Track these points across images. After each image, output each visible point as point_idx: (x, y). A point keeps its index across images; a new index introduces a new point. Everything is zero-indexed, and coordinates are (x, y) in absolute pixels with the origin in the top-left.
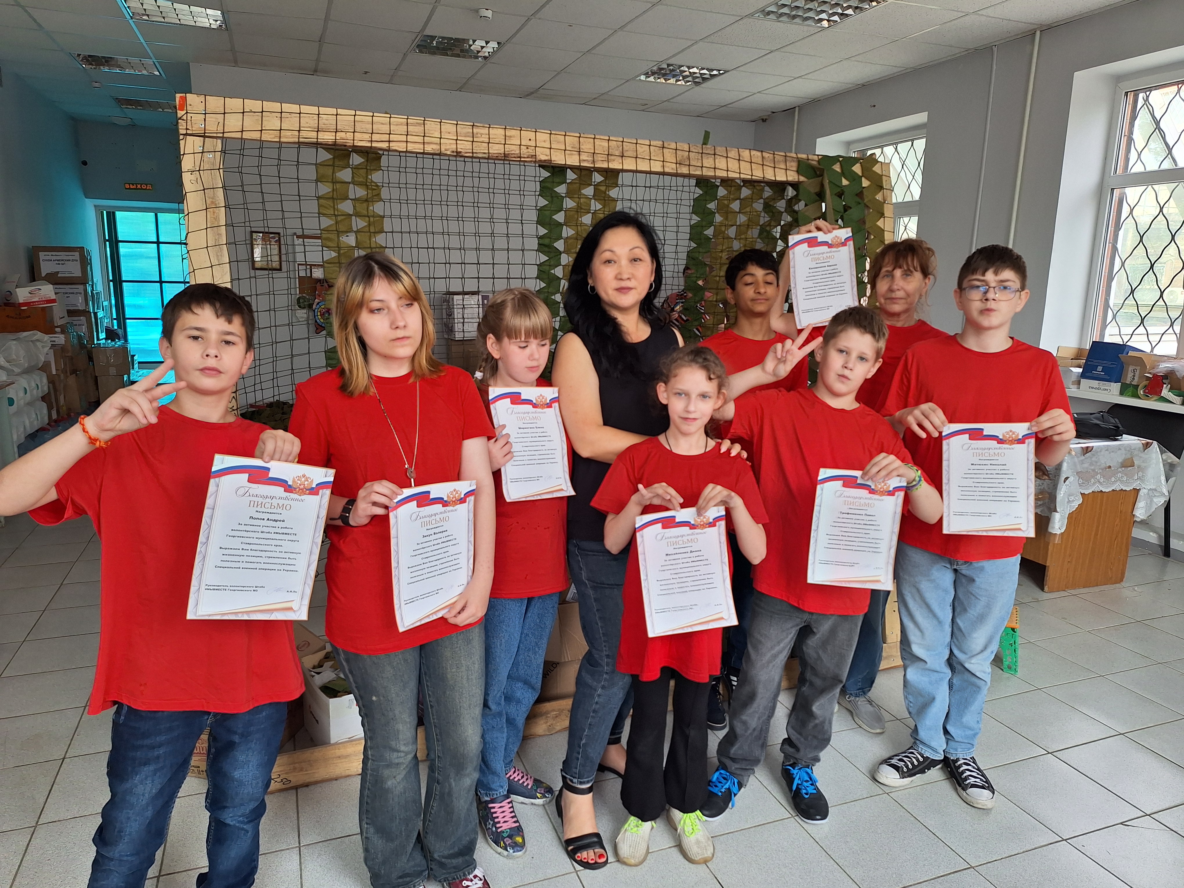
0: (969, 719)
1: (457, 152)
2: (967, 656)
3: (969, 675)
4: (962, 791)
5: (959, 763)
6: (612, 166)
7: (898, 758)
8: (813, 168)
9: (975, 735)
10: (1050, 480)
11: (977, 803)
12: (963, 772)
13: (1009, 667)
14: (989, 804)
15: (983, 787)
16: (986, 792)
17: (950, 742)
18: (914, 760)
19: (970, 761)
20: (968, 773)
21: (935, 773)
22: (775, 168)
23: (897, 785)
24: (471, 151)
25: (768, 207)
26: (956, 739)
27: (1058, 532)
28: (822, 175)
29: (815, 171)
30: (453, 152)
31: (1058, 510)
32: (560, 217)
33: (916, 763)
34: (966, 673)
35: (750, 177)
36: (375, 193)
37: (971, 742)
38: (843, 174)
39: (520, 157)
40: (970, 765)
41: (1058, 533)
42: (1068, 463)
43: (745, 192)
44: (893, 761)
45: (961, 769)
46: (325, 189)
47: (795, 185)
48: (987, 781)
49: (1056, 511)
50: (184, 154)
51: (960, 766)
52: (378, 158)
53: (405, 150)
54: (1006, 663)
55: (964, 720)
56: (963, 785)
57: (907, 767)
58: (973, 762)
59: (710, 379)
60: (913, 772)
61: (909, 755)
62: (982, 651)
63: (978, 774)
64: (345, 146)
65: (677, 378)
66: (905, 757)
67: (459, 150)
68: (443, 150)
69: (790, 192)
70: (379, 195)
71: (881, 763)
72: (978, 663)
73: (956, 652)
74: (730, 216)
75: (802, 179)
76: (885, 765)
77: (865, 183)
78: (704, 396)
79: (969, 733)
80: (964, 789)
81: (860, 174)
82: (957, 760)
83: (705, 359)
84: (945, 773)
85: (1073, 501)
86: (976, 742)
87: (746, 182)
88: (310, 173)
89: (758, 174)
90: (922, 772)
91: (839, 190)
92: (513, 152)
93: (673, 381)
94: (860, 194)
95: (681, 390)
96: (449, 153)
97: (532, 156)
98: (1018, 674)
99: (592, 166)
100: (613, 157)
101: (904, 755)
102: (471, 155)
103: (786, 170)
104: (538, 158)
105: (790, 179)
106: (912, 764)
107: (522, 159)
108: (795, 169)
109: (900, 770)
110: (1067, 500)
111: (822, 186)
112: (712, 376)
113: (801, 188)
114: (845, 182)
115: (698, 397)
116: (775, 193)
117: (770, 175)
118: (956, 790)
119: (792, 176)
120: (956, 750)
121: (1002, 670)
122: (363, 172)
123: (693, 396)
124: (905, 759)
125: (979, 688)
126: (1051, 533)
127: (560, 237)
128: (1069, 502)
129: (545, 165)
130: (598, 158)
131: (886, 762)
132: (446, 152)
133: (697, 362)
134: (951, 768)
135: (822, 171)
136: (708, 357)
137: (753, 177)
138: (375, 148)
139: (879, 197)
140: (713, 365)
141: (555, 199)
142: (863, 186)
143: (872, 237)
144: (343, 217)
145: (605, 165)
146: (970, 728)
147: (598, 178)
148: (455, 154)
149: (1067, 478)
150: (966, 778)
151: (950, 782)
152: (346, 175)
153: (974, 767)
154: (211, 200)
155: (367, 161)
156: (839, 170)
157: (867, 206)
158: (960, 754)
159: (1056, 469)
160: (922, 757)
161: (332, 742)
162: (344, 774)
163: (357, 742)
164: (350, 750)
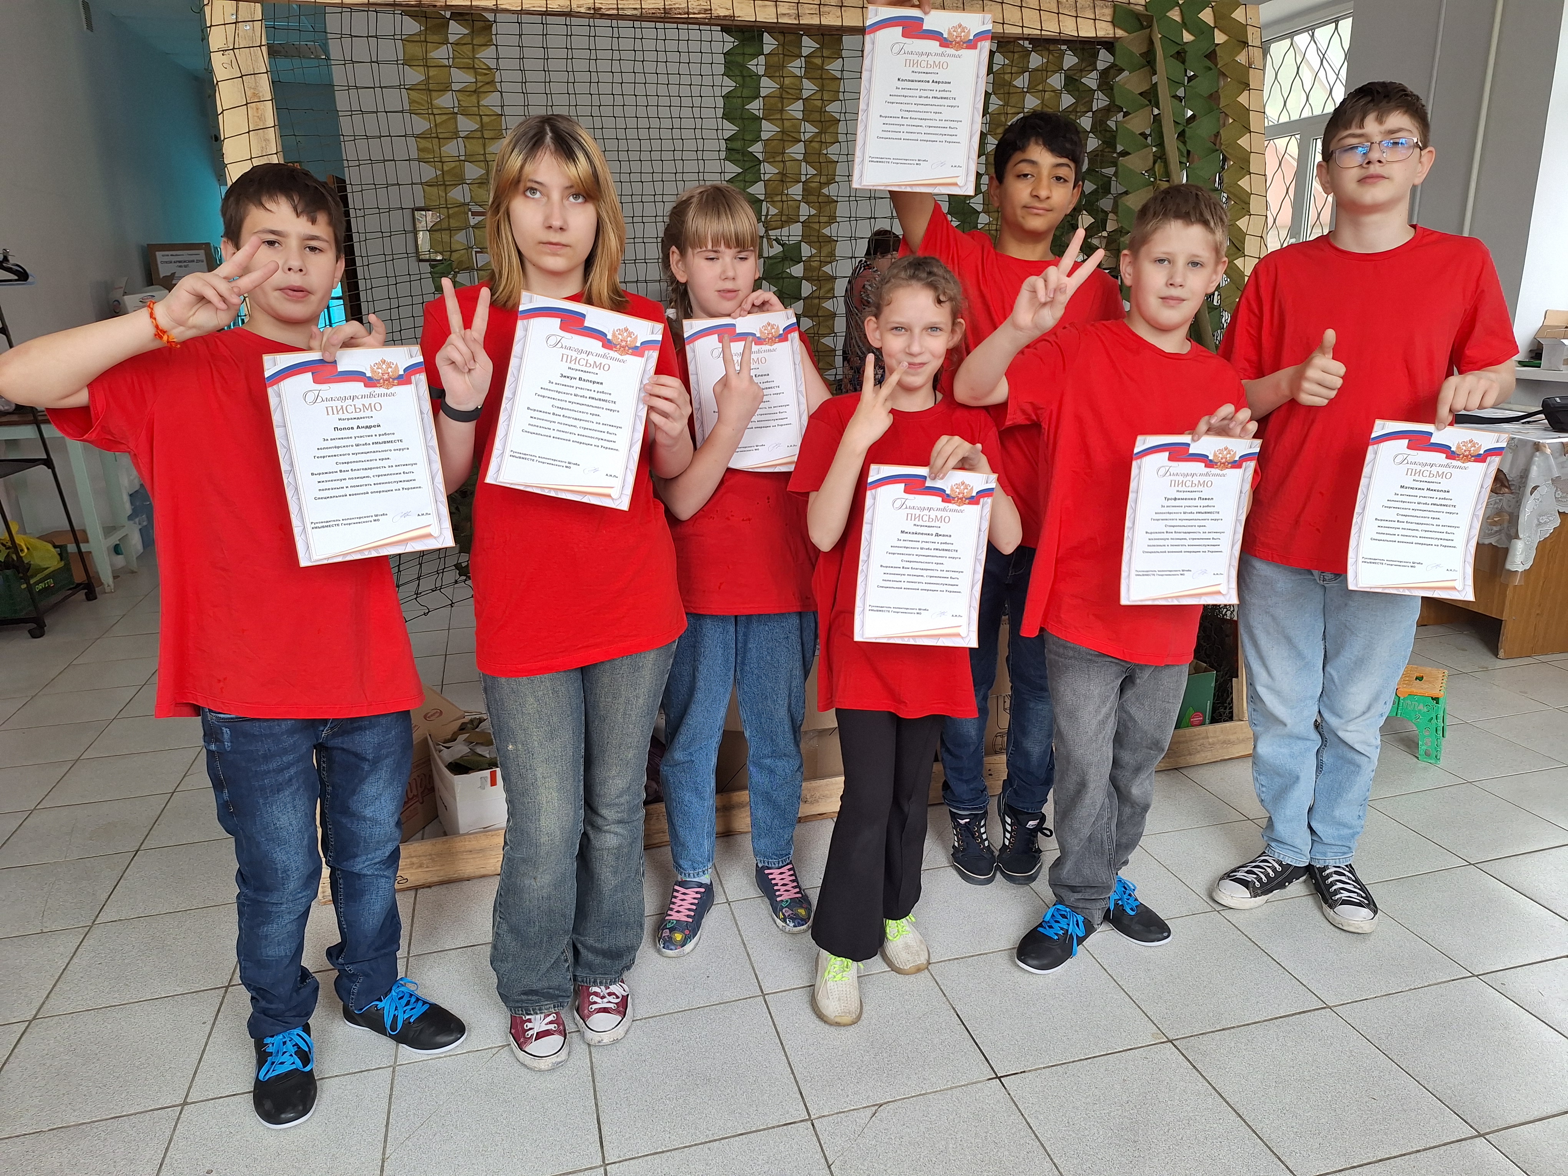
0: (1345, 812)
1: (594, 9)
3: (1346, 749)
4: (1328, 909)
5: (1327, 872)
6: (825, 22)
7: (1246, 869)
8: (1137, 16)
9: (1353, 835)
10: (1512, 493)
11: (1349, 925)
12: (1332, 884)
13: (1427, 754)
14: (1366, 927)
15: (1360, 905)
16: (1365, 912)
17: (1315, 844)
18: (1269, 870)
19: (1344, 869)
20: (1340, 885)
22: (1076, 17)
23: (1247, 906)
24: (616, 6)
25: (1072, 82)
26: (1325, 840)
27: (1520, 569)
28: (1150, 26)
29: (1139, 20)
30: (589, 9)
31: (1521, 536)
32: (755, 107)
33: (1272, 874)
34: (1341, 746)
35: (1038, 32)
36: (487, 79)
37: (1348, 844)
38: (1184, 24)
39: (688, 13)
40: (1344, 875)
41: (1520, 571)
42: (1538, 467)
43: (1036, 60)
45: (1330, 880)
46: (415, 76)
47: (1109, 45)
48: (1368, 897)
49: (1517, 537)
50: (211, 26)
51: (1329, 876)
52: (488, 26)
53: (519, 9)
54: (1422, 748)
55: (1337, 813)
56: (1330, 901)
58: (1350, 872)
59: (939, 302)
60: (1269, 887)
61: (1261, 864)
63: (1355, 887)
64: (435, 6)
65: (891, 306)
66: (1254, 867)
67: (597, 5)
68: (574, 6)
69: (1104, 59)
70: (492, 82)
71: (1222, 879)
73: (1326, 715)
74: (1013, 100)
75: (1120, 33)
76: (1227, 881)
77: (1220, 38)
78: (933, 328)
79: (1346, 831)
80: (1331, 907)
81: (1213, 26)
82: (1325, 868)
83: (930, 273)
84: (1308, 887)
85: (1546, 523)
86: (1354, 845)
87: (1032, 40)
88: (389, 50)
89: (1051, 28)
90: (1281, 886)
91: (1178, 48)
92: (677, 6)
93: (886, 311)
94: (1211, 56)
95: (898, 323)
96: (583, 10)
97: (706, 10)
98: (1441, 763)
99: (797, 22)
100: (826, 9)
101: (1254, 864)
102: (615, 12)
103: (1095, 20)
104: (715, 13)
105: (1101, 34)
106: (1267, 875)
107: (690, 16)
108: (1109, 19)
109: (1251, 885)
110: (1536, 522)
111: (1151, 43)
112: (942, 298)
113: (1117, 46)
114: (1187, 37)
115: (924, 332)
116: (1082, 60)
117: (1069, 29)
118: (1321, 908)
119: (1105, 30)
120: (1325, 854)
121: (1417, 758)
122: (467, 49)
123: (917, 331)
124: (1255, 870)
125: (1359, 766)
126: (1509, 571)
127: (758, 139)
128: (1539, 524)
129: (730, 26)
130: (805, 10)
131: (1229, 876)
132: (579, 10)
133: (919, 279)
134: (1316, 880)
135: (1150, 19)
136: (935, 270)
137: (1043, 33)
138: (477, 7)
139: (1241, 58)
140: (943, 281)
141: (748, 79)
142: (1216, 42)
143: (1231, 121)
144: (445, 117)
145: (815, 21)
146: (1345, 825)
147: (808, 45)
148: (592, 12)
149: (1535, 488)
150: (1336, 892)
151: (1315, 899)
152: (441, 54)
153: (1349, 878)
154: (252, 90)
155: (473, 32)
156: (1178, 19)
157: (1225, 75)
158: (1330, 860)
159: (1522, 477)
160: (1281, 864)
161: (461, 832)
162: (478, 873)
163: (493, 833)
164: (484, 842)
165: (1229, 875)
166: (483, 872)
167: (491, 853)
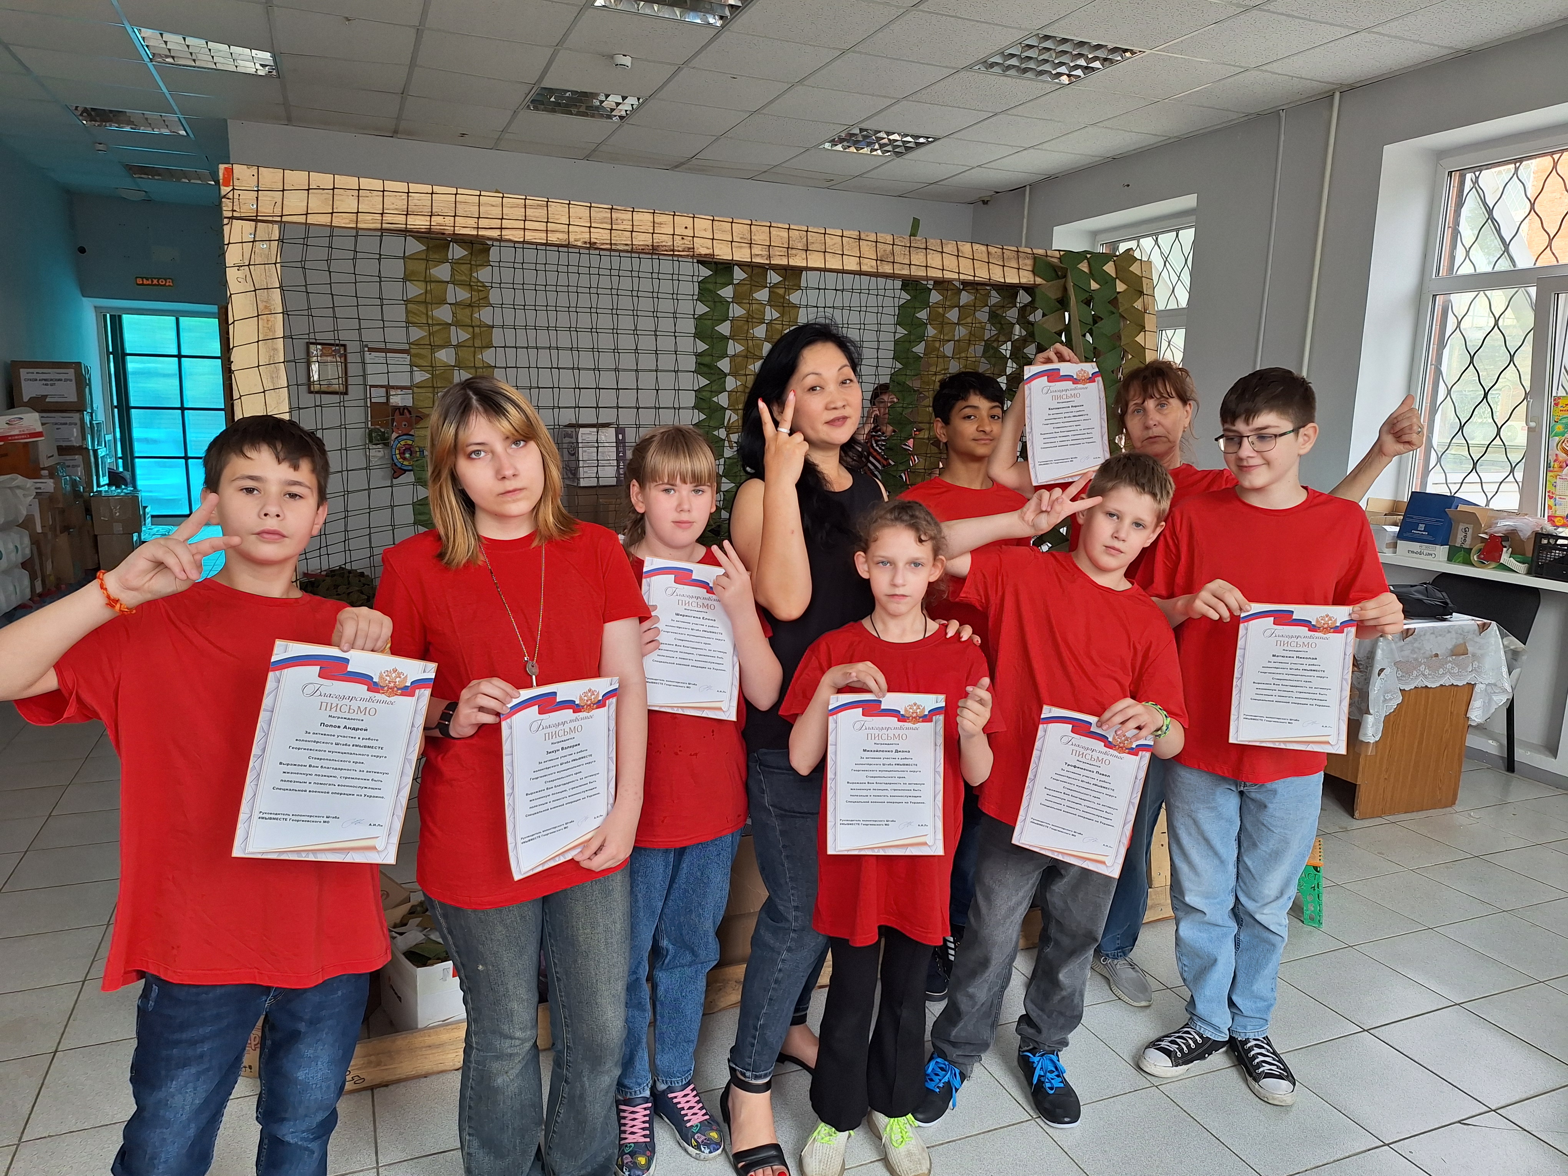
0: (1261, 986)
1: (590, 243)
2: (1258, 905)
3: (1261, 929)
4: (1253, 1083)
5: (1249, 1045)
6: (792, 263)
7: (1170, 1039)
8: (1054, 268)
9: (1269, 1007)
10: (1361, 672)
11: (1274, 1099)
12: (1255, 1057)
13: (1312, 919)
14: (1288, 1100)
15: (1280, 1077)
16: (1285, 1084)
17: (1236, 1018)
18: (1190, 1042)
19: (1262, 1042)
20: (1261, 1058)
21: (1218, 1059)
22: (1003, 266)
23: (1169, 1075)
24: (609, 242)
25: (995, 317)
26: (1245, 1013)
27: (1372, 740)
28: (1065, 276)
29: (1055, 271)
30: (585, 243)
31: (1371, 711)
32: (724, 329)
33: (1193, 1045)
34: (1257, 926)
35: (972, 278)
36: (482, 295)
37: (1265, 1017)
38: (1092, 275)
39: (673, 251)
40: (1263, 1048)
41: (1372, 742)
42: (1383, 650)
43: (965, 298)
44: (1164, 1044)
45: (1252, 1053)
46: (415, 290)
47: (1030, 289)
48: (1286, 1069)
49: (1368, 712)
50: (229, 243)
51: (1251, 1049)
52: (486, 250)
53: (522, 240)
54: (1307, 913)
55: (1255, 988)
56: (1254, 1074)
57: (1181, 1050)
58: (1267, 1044)
59: (921, 541)
60: (1190, 1057)
61: (1184, 1035)
62: (1277, 898)
63: (1274, 1059)
64: (444, 234)
65: (878, 542)
66: (1178, 1037)
67: (593, 240)
68: (571, 240)
69: (1023, 298)
70: (486, 298)
71: (1148, 1047)
72: (1272, 914)
73: (1243, 899)
74: (947, 329)
75: (1039, 281)
76: (1152, 1049)
77: (1120, 287)
78: (916, 564)
79: (1261, 1004)
80: (1257, 1080)
81: (1114, 276)
82: (1247, 1041)
83: (913, 516)
84: (1230, 1058)
85: (1390, 699)
86: (1270, 1017)
87: (965, 284)
88: (396, 269)
89: (982, 274)
90: (1201, 1057)
91: (1087, 295)
92: (664, 244)
93: (874, 547)
94: (1114, 301)
95: (883, 557)
96: (579, 244)
97: (689, 248)
98: (1324, 927)
99: (768, 262)
100: (794, 252)
101: (1177, 1035)
102: (608, 247)
103: (1019, 269)
104: (697, 252)
105: (1024, 281)
106: (1188, 1046)
107: (676, 253)
108: (1030, 268)
109: (1173, 1055)
110: (1382, 698)
111: (1065, 289)
112: (923, 537)
113: (1037, 291)
114: (1094, 286)
115: (907, 566)
116: (1003, 298)
117: (997, 276)
118: (1246, 1081)
119: (1027, 278)
120: (1245, 1028)
121: (1303, 922)
122: (465, 268)
123: (901, 565)
124: (1178, 1040)
125: (1274, 945)
126: (1362, 741)
127: (724, 355)
128: (1385, 700)
129: (705, 261)
130: (775, 252)
132: (576, 243)
133: (903, 521)
134: (1239, 1052)
135: (1065, 270)
136: (918, 513)
137: (976, 278)
138: (482, 236)
139: (1138, 305)
140: (924, 523)
141: (719, 304)
142: (1118, 290)
143: (1130, 357)
144: (438, 327)
145: (784, 262)
146: (1262, 999)
147: (774, 278)
148: (588, 246)
149: (1382, 670)
150: (1259, 1065)
151: (1238, 1070)
152: (442, 272)
153: (1268, 1051)
154: (265, 304)
155: (471, 254)
156: (1086, 270)
157: (1124, 317)
158: (1250, 1033)
159: (1368, 658)
160: (1201, 1036)
161: (419, 1026)
162: (436, 1069)
163: (454, 1026)
164: (445, 1037)
165: (1154, 1044)
166: (441, 1067)
167: (450, 1047)
